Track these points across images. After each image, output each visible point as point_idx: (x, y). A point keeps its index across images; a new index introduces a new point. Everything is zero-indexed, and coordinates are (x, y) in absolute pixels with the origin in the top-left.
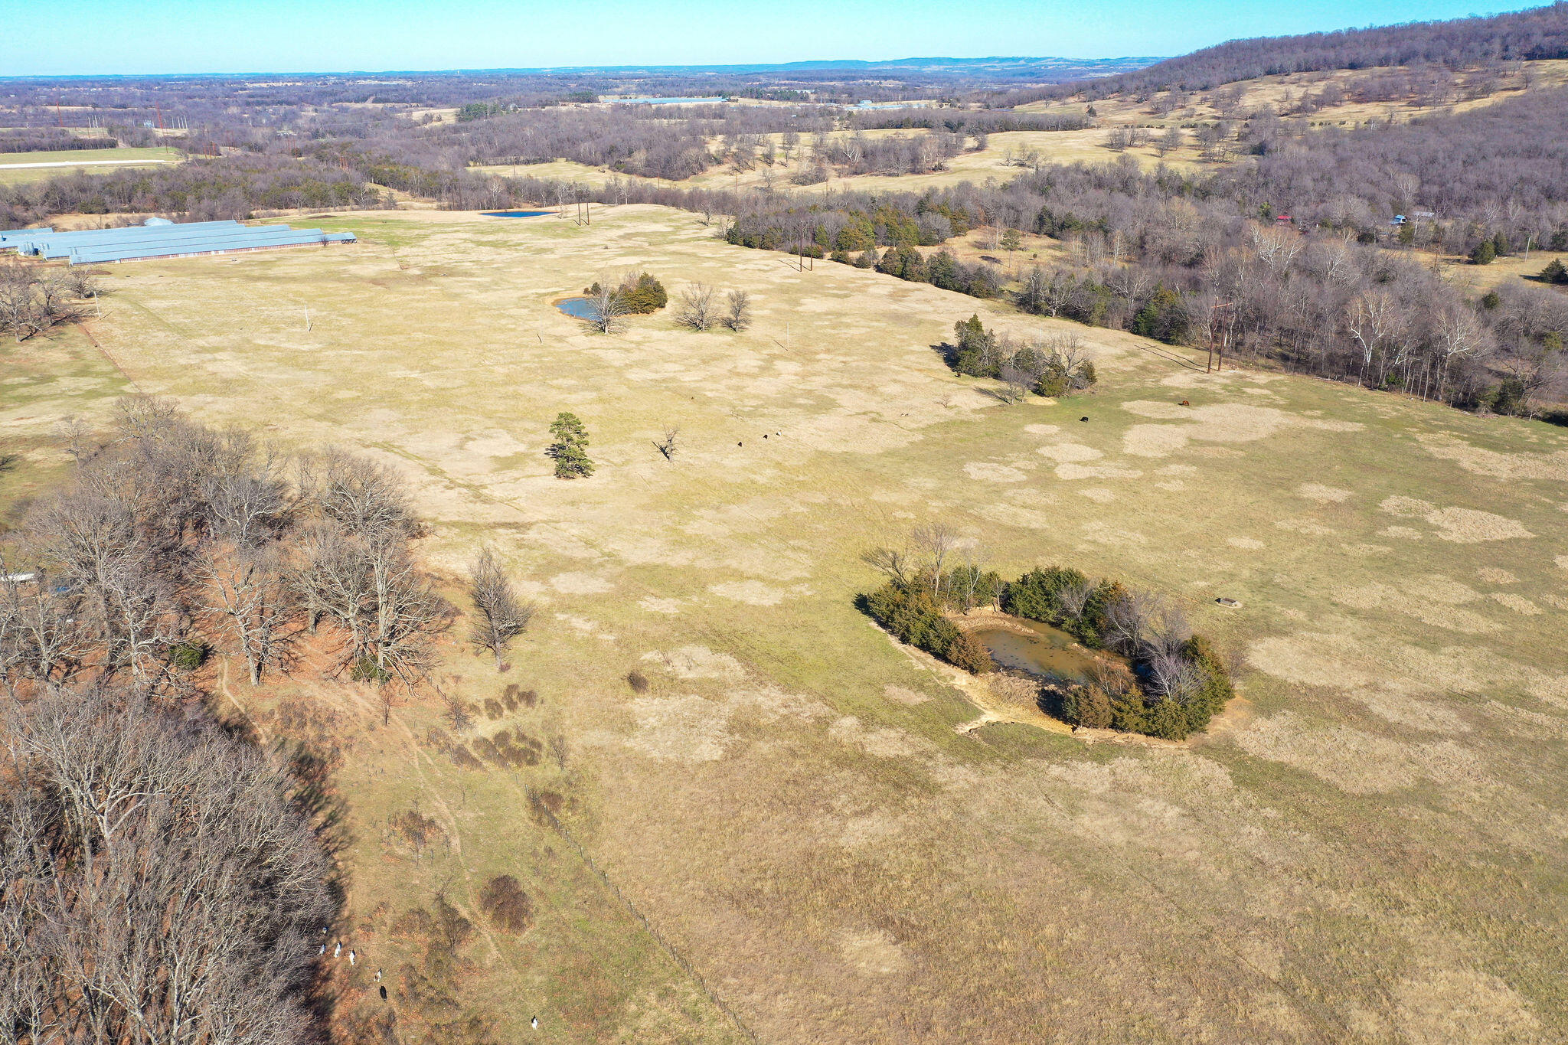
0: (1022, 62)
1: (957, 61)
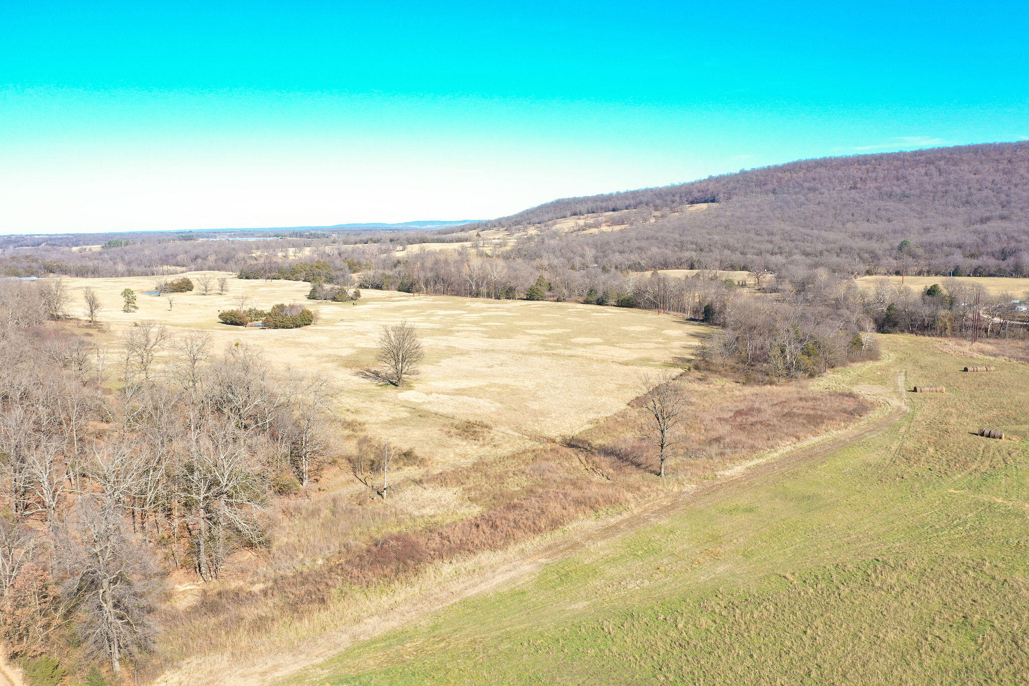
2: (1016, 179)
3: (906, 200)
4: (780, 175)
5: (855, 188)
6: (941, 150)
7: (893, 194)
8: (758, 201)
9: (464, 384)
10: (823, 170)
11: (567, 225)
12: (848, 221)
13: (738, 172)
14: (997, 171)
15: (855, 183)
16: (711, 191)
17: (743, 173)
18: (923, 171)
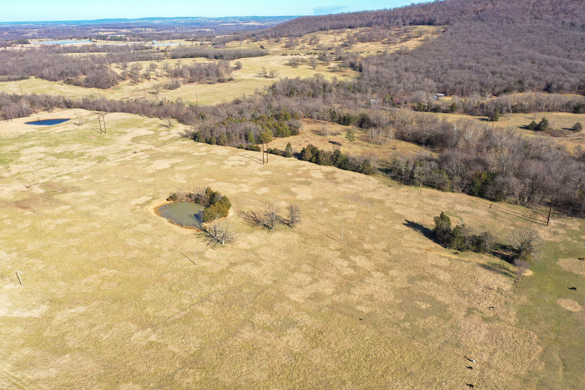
0: (190, 19)
1: (165, 19)
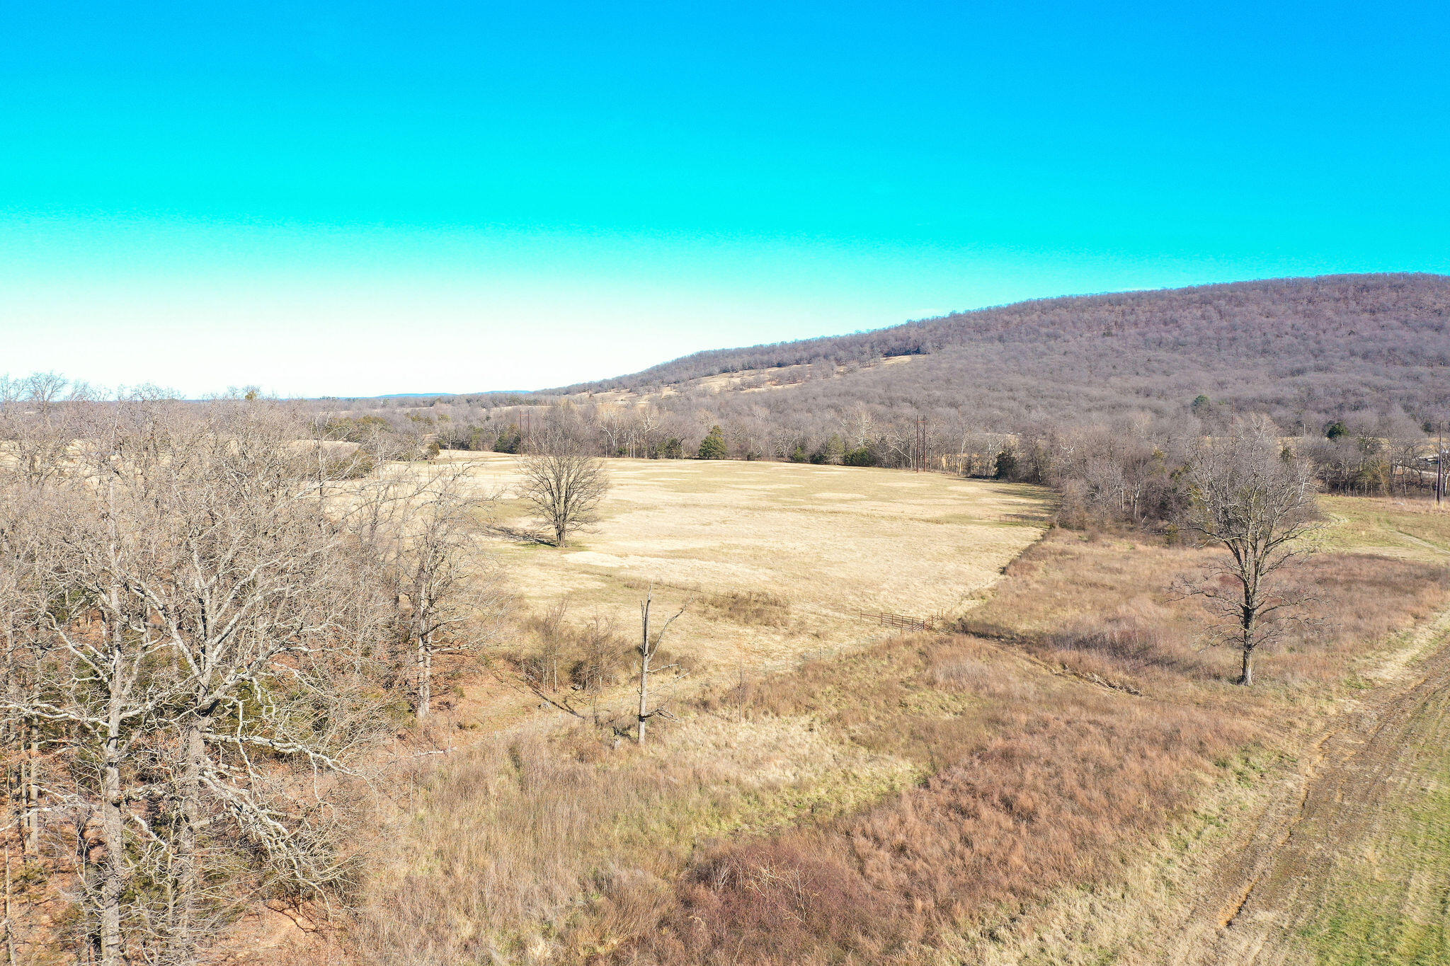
2: (1323, 324)
3: (1182, 348)
4: (1006, 318)
5: (1109, 334)
6: (1219, 287)
7: (1164, 341)
8: (982, 350)
9: (679, 545)
10: (1064, 312)
11: (718, 383)
12: (1110, 375)
13: (947, 315)
14: (1296, 313)
15: (1108, 328)
16: (912, 339)
17: (954, 316)
18: (1199, 313)
